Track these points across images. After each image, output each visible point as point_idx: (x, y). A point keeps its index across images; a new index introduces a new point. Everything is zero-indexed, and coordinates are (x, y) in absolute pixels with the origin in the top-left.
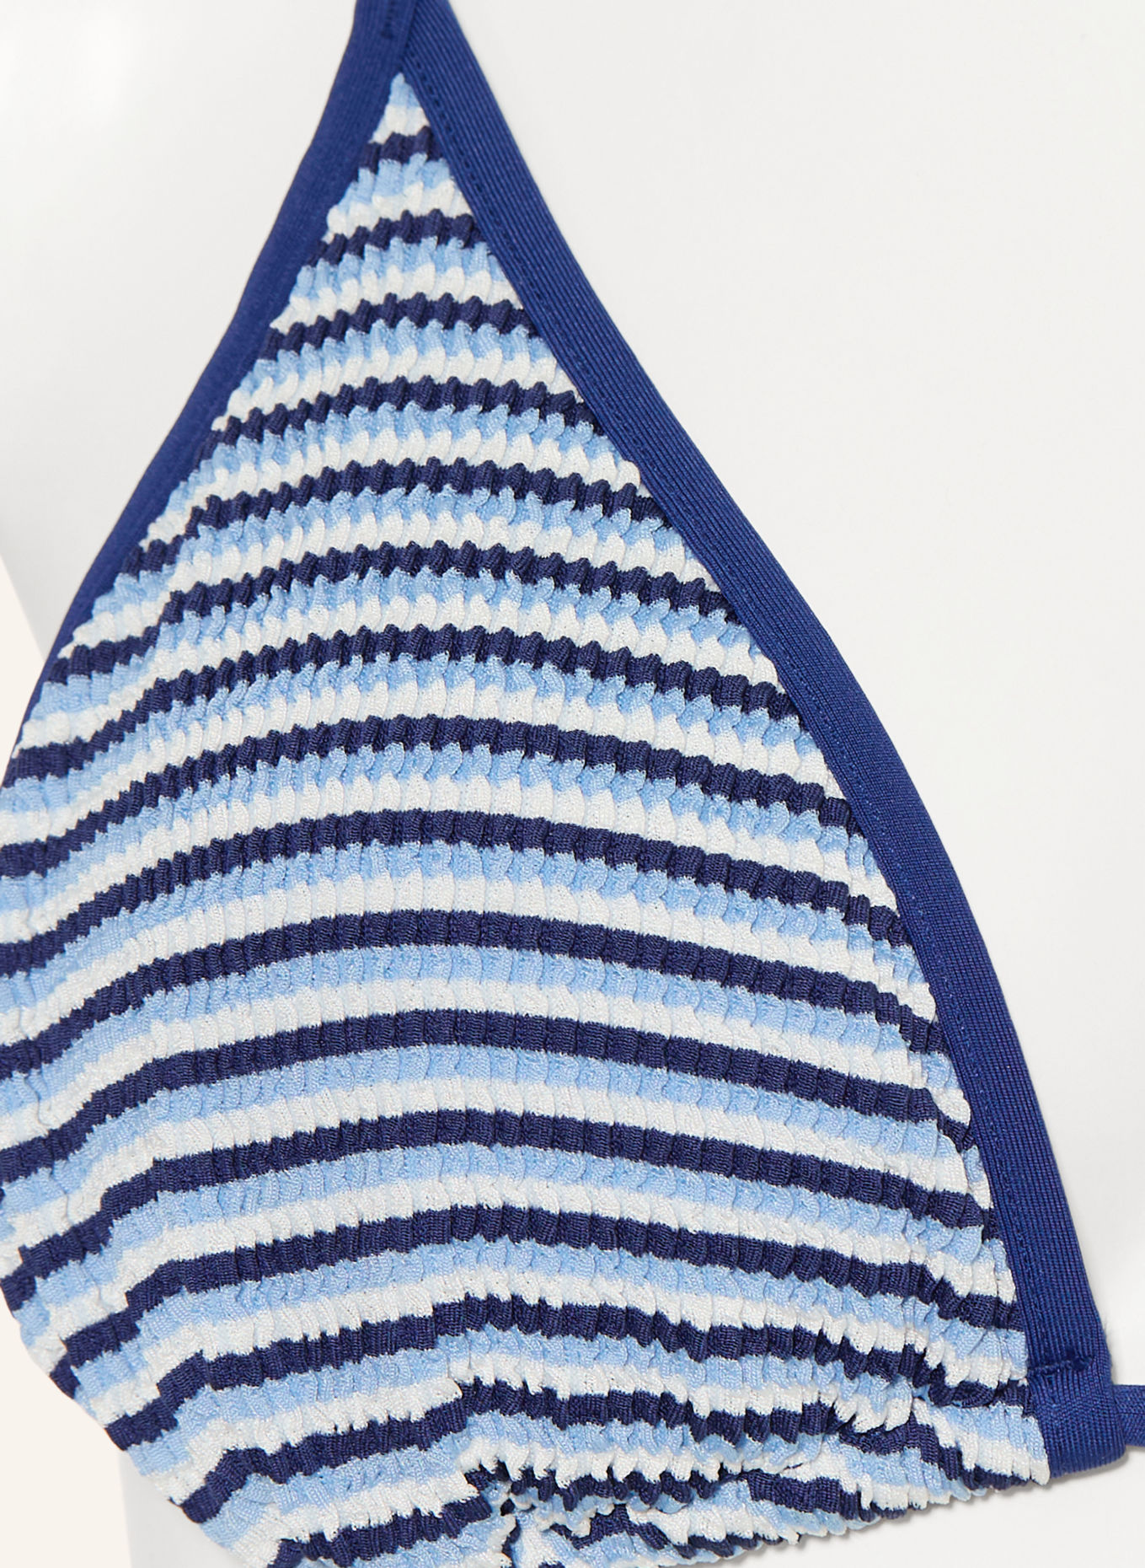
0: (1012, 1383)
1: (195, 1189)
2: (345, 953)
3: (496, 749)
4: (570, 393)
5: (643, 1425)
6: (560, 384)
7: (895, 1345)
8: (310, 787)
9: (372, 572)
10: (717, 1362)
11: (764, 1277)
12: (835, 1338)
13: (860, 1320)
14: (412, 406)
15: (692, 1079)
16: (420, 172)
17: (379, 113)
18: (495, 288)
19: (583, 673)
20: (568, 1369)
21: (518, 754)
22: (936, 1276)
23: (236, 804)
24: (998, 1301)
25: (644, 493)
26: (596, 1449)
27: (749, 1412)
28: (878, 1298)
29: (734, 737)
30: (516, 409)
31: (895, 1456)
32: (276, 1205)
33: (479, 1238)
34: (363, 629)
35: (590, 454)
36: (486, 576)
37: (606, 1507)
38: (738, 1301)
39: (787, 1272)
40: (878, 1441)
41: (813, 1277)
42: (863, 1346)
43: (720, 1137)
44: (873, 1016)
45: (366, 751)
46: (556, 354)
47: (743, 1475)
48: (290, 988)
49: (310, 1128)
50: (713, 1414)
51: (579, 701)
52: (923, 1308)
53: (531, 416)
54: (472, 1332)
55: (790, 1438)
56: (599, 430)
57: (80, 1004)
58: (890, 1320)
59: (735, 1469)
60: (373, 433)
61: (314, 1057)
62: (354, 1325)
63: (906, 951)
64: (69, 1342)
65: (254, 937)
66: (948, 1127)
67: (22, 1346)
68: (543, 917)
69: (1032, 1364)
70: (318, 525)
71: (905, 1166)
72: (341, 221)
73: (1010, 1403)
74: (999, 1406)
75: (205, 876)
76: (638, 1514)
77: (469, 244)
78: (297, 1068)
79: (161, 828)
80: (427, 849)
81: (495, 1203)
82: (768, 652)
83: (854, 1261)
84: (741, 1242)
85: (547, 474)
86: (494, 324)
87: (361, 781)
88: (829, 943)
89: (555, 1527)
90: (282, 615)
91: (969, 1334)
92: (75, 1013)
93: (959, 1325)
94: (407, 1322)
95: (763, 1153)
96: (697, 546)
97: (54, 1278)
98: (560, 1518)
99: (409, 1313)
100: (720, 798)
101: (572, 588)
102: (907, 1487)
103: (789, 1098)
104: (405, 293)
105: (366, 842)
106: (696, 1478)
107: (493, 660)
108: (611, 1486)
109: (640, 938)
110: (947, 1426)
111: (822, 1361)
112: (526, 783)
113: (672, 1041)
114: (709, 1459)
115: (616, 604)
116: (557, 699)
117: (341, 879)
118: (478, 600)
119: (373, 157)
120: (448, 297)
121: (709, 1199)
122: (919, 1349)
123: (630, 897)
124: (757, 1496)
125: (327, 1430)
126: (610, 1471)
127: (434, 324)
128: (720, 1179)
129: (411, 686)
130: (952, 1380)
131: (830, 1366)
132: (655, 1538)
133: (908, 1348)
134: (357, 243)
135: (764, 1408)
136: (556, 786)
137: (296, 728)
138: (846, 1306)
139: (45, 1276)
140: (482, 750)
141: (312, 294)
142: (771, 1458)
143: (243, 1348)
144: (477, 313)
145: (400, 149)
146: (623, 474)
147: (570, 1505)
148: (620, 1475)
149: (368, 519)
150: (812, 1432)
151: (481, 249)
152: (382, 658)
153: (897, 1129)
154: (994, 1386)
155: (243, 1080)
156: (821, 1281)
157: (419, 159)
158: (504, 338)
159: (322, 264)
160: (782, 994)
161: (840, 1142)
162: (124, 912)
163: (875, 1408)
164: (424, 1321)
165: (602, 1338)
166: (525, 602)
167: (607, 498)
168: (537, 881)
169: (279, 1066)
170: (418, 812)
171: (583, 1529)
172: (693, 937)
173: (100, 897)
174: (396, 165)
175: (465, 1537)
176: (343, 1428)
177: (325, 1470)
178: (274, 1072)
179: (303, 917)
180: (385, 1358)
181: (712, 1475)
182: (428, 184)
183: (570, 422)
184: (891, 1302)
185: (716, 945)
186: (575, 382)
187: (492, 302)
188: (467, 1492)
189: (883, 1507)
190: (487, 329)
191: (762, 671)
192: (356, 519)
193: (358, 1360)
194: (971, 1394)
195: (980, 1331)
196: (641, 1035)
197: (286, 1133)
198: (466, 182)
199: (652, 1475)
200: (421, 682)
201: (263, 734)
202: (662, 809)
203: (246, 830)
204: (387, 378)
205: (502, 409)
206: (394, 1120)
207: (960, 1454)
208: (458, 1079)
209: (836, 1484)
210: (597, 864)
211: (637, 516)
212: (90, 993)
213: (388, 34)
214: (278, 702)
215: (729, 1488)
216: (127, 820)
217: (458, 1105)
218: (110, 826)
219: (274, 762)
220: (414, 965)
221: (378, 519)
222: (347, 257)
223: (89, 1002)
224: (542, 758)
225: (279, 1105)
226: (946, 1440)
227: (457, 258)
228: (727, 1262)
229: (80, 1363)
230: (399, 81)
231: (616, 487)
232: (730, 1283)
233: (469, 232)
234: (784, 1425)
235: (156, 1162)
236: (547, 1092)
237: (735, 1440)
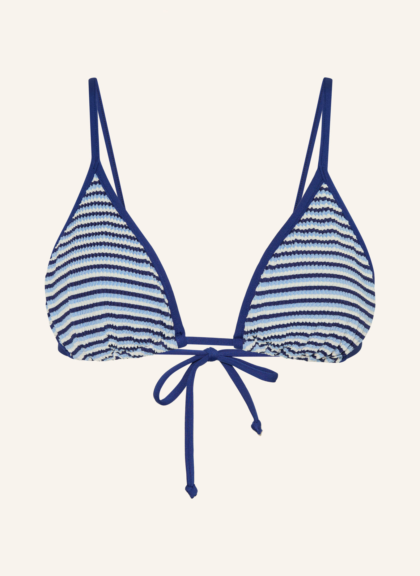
0: (173, 337)
1: (74, 312)
2: (93, 282)
3: (111, 257)
4: (118, 214)
5: (128, 341)
6: (116, 212)
7: (159, 331)
8: (88, 262)
9: (94, 236)
10: (136, 332)
11: (143, 322)
12: (152, 330)
13: (155, 328)
14: (98, 215)
15: (135, 297)
16: (98, 186)
17: (93, 178)
18: (108, 201)
19: (121, 248)
20: (119, 334)
21: (114, 257)
22: (164, 322)
23: (78, 264)
24: (172, 326)
25: (127, 226)
26: (122, 344)
27: (141, 339)
28: (157, 325)
29: (139, 255)
30: (111, 215)
31: (159, 346)
32: (85, 314)
33: (109, 317)
34: (93, 242)
35: (120, 221)
36: (108, 235)
37: (124, 351)
38: (140, 325)
39: (146, 321)
40: (157, 344)
41: (149, 322)
42: (155, 331)
43: (138, 305)
44: (157, 289)
45: (95, 257)
46: (116, 209)
47: (140, 348)
48: (86, 287)
49: (89, 304)
50: (136, 339)
51: (120, 251)
52: (162, 327)
53: (113, 216)
54: (108, 329)
55: (146, 343)
56: (121, 218)
57: (59, 290)
58: (159, 328)
59: (139, 347)
60: (93, 219)
61: (89, 295)
62: (95, 329)
63: (160, 282)
64: (58, 333)
65: (81, 280)
66: (166, 304)
67: (53, 333)
68: (117, 277)
69: (176, 334)
70: (87, 230)
71: (160, 308)
72: (88, 192)
73: (173, 339)
74: (172, 340)
75: (75, 273)
76: (127, 352)
77: (105, 195)
78: (87, 296)
79: (68, 268)
80: (103, 269)
81: (110, 313)
82: (142, 245)
83: (154, 320)
84: (140, 317)
85: (115, 223)
86: (108, 205)
87: (94, 261)
88: (152, 280)
89: (117, 352)
90: (83, 241)
91: (168, 330)
92: (59, 291)
93: (167, 329)
94: (101, 328)
95: (143, 306)
96: (133, 232)
97: (56, 325)
98: (118, 351)
99: (101, 327)
100: (138, 263)
101: (119, 237)
102: (161, 350)
103: (146, 300)
104: (97, 201)
105: (95, 268)
106: (134, 348)
107: (110, 246)
108: (124, 348)
109: (129, 280)
110: (165, 342)
111: (150, 333)
112: (114, 261)
113: (132, 293)
114: (135, 345)
115: (124, 239)
116: (118, 251)
117: (92, 273)
118: (108, 239)
119: (92, 184)
120: (102, 202)
121: (136, 312)
122: (162, 332)
123: (128, 275)
124: (142, 350)
125: (91, 342)
126: (124, 347)
127: (100, 205)
128: (138, 310)
129: (100, 249)
130: (166, 336)
131: (151, 333)
132: (130, 355)
133: (161, 332)
134: (90, 194)
135: (143, 339)
136: (118, 261)
137: (86, 254)
138: (153, 326)
139: (55, 324)
140: (109, 257)
141: (84, 201)
142: (144, 345)
143: (81, 332)
144: (106, 204)
145: (95, 183)
146: (124, 223)
147: (119, 350)
148: (125, 348)
149: (93, 229)
150: (149, 342)
151: (106, 196)
152: (96, 246)
153: (160, 304)
154: (171, 337)
155: (80, 298)
156: (150, 322)
157: (98, 184)
158: (109, 207)
159: (85, 197)
160: (146, 287)
161: (153, 305)
162: (64, 278)
163: (157, 339)
164: (103, 328)
165: (124, 330)
166: (113, 239)
167: (122, 226)
168: (116, 273)
169: (85, 296)
170: (101, 264)
171: (121, 353)
172: (135, 280)
173: (61, 277)
174: (95, 185)
175: (108, 352)
176: (93, 341)
177: (91, 347)
178: (84, 297)
179: (88, 278)
180: (98, 333)
181: (136, 347)
182: (99, 188)
183: (118, 217)
184: (159, 325)
185: (138, 281)
186: (118, 212)
187: (108, 202)
188: (108, 347)
189: (158, 352)
190: (107, 205)
191: (142, 247)
192: (92, 229)
193: (95, 333)
194: (168, 338)
195: (169, 330)
196: (128, 292)
197: (86, 305)
198: (104, 187)
199: (129, 347)
200: (101, 249)
201: (81, 255)
202: (131, 264)
203: (80, 267)
204: (95, 212)
205: (109, 215)
206: (98, 303)
207: (167, 346)
208: (106, 297)
209: (152, 349)
210: (124, 271)
211: (126, 228)
212: (61, 289)
213: (94, 169)
214: (83, 252)
215: (139, 349)
216: (64, 267)
217: (106, 300)
218: (62, 268)
219: (83, 259)
220: (101, 283)
221: (95, 229)
222: (89, 196)
223: (60, 290)
224: (116, 258)
225: (85, 301)
226: (165, 344)
227: (103, 197)
228: (138, 320)
229: (59, 335)
230: (95, 174)
231: (123, 225)
232: (139, 322)
233: (105, 194)
234: (145, 341)
235: (70, 309)
236: (117, 299)
237: (139, 343)
